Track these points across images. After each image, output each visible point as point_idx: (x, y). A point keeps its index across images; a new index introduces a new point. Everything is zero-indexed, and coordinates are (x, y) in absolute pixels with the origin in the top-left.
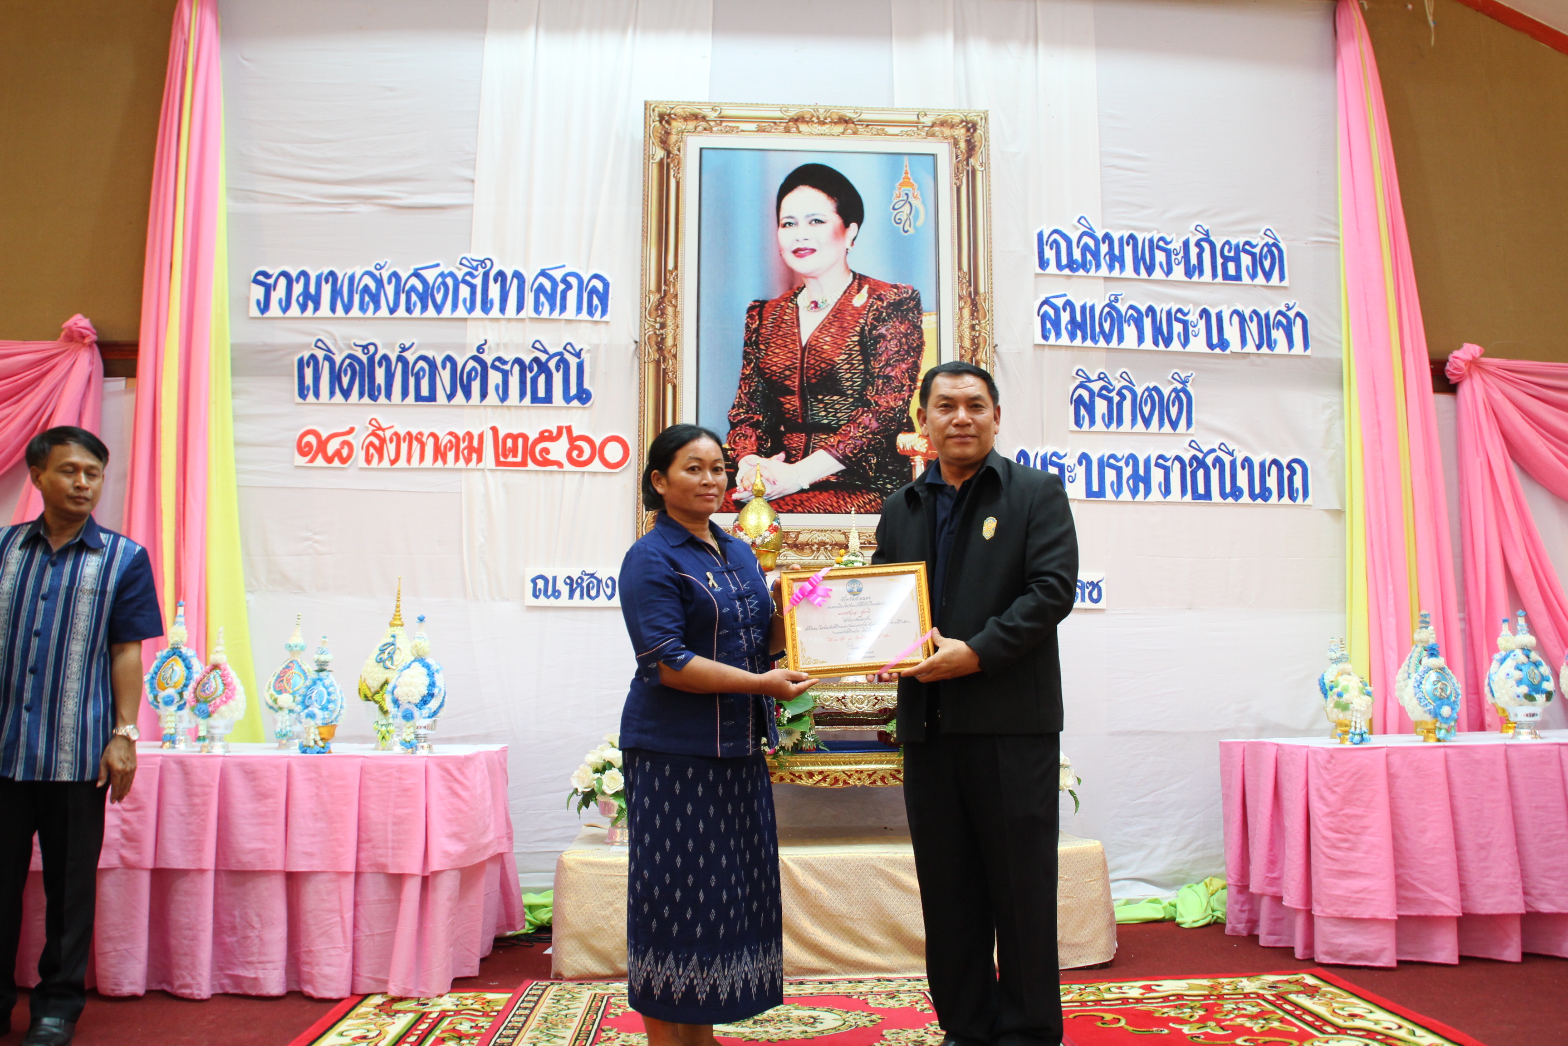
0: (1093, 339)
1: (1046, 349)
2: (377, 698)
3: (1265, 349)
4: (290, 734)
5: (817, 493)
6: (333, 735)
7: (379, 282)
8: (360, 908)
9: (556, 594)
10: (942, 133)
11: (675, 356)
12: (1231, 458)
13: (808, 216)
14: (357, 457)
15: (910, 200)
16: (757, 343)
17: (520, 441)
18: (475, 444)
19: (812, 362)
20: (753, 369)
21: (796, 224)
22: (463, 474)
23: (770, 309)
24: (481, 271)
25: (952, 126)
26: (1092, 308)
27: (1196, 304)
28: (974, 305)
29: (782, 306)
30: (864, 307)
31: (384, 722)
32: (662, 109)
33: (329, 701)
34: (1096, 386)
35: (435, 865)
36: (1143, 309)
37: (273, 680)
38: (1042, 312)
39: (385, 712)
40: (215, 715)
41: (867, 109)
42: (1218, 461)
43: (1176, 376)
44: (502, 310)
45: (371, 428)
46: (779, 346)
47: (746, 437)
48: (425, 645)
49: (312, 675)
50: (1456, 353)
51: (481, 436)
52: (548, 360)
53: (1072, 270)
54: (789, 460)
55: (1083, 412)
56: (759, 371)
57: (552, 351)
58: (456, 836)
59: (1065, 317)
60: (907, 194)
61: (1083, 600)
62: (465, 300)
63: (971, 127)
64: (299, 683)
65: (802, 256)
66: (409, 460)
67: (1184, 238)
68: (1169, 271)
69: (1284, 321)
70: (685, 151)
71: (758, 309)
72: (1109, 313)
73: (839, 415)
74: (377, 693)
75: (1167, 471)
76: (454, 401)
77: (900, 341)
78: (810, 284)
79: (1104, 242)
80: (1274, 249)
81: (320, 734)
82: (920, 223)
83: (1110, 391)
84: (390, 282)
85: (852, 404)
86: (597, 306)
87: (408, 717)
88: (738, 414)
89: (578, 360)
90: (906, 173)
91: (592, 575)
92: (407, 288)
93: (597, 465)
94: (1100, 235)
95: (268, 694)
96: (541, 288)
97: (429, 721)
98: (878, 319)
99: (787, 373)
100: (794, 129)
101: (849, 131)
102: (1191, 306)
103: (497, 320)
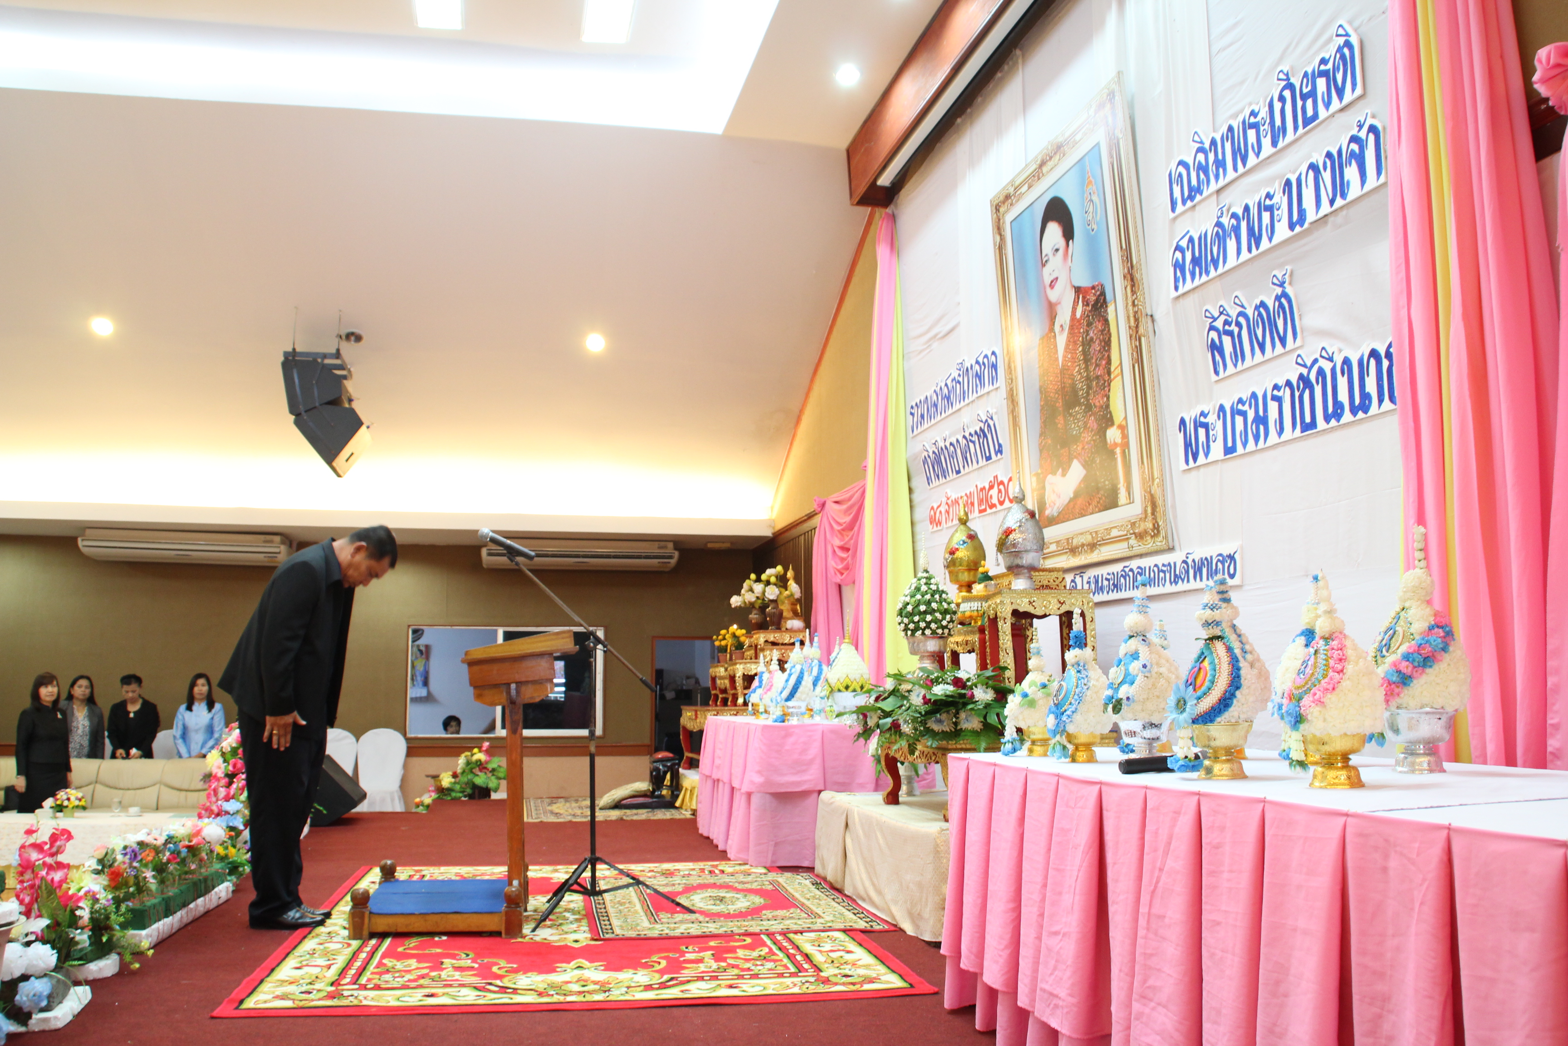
0: (1207, 270)
1: (1178, 301)
3: (1337, 203)
5: (1077, 499)
7: (937, 396)
10: (1100, 117)
11: (1018, 403)
12: (1331, 365)
13: (1052, 249)
14: (943, 521)
15: (1092, 198)
16: (1043, 376)
17: (984, 492)
18: (972, 499)
19: (1065, 380)
20: (1044, 400)
21: (1050, 259)
23: (1046, 343)
24: (962, 370)
25: (1104, 106)
26: (1205, 236)
27: (1279, 180)
28: (1132, 278)
29: (1050, 338)
30: (1081, 317)
32: (996, 202)
34: (1219, 324)
36: (1240, 213)
38: (1174, 261)
42: (1321, 372)
43: (1274, 280)
44: (968, 396)
46: (1052, 374)
47: (1046, 462)
51: (973, 494)
52: (984, 428)
53: (1192, 198)
54: (1063, 474)
55: (1218, 356)
56: (1047, 400)
57: (985, 419)
59: (1186, 256)
60: (1090, 194)
62: (959, 395)
63: (1113, 98)
65: (1053, 288)
67: (1269, 98)
68: (1259, 151)
69: (1357, 148)
71: (1041, 345)
72: (1214, 234)
73: (1080, 424)
75: (1280, 402)
76: (965, 470)
77: (1099, 338)
78: (1059, 310)
79: (1210, 151)
80: (1345, 50)
82: (1099, 216)
83: (1230, 324)
84: (940, 394)
85: (1086, 410)
88: (1042, 443)
89: (993, 423)
90: (1088, 174)
94: (1207, 145)
96: (977, 373)
98: (1088, 324)
99: (1057, 396)
100: (1040, 175)
101: (1062, 155)
102: (1275, 185)
103: (968, 404)
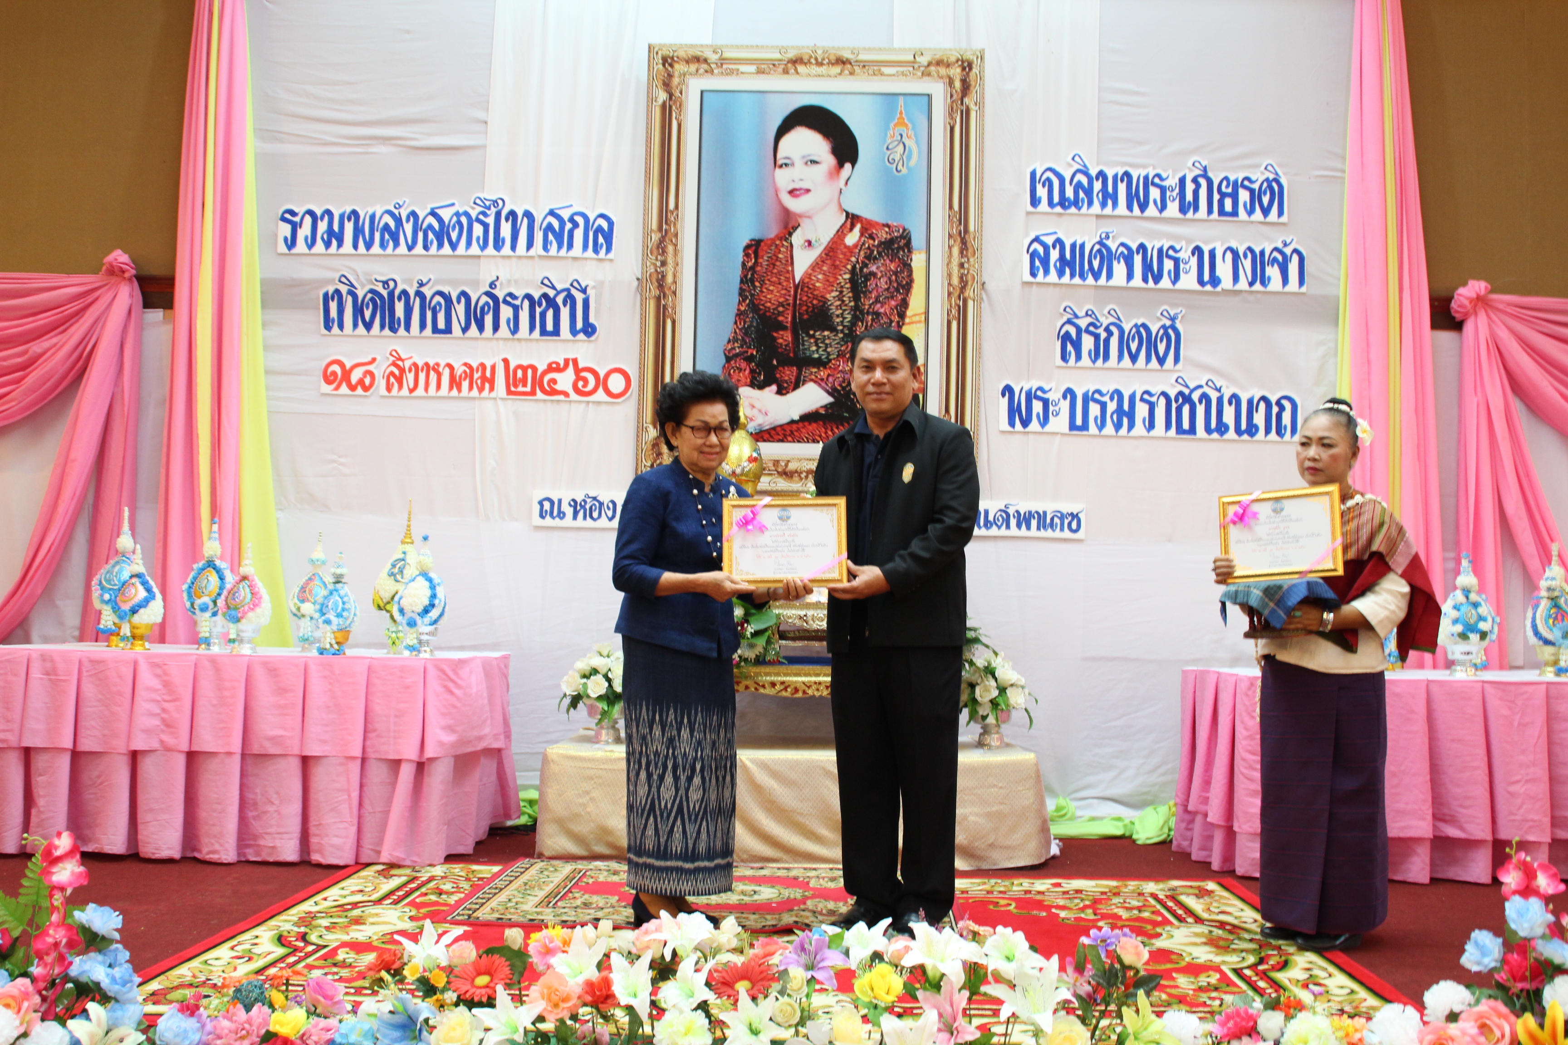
0: (1082, 276)
1: (1034, 287)
2: (388, 607)
3: (1258, 286)
4: (311, 639)
5: (806, 424)
6: (347, 639)
7: (398, 221)
8: (365, 789)
9: (561, 515)
10: (938, 72)
11: (675, 293)
12: (1218, 394)
13: (804, 157)
14: (378, 386)
15: (905, 139)
16: (752, 281)
17: (530, 372)
18: (488, 374)
19: (805, 298)
20: (748, 305)
21: (793, 164)
22: (477, 402)
23: (765, 248)
24: (493, 210)
25: (948, 65)
26: (1082, 246)
27: (1189, 241)
28: (964, 242)
29: (777, 246)
30: (856, 246)
31: (394, 629)
32: (665, 52)
33: (343, 610)
34: (1083, 323)
35: (430, 753)
36: (1134, 247)
37: (297, 590)
38: (1031, 250)
39: (395, 621)
40: (244, 621)
41: (865, 49)
42: (1205, 397)
43: (1165, 313)
44: (513, 247)
45: (392, 359)
46: (773, 283)
47: (740, 370)
48: (428, 561)
49: (331, 587)
50: (1461, 291)
51: (493, 368)
52: (556, 296)
53: (1063, 207)
54: (780, 392)
55: (1069, 347)
56: (754, 307)
57: (559, 287)
58: (450, 729)
59: (1054, 255)
60: (901, 136)
61: (1062, 529)
62: (478, 239)
63: (967, 66)
64: (320, 593)
65: (797, 196)
66: (426, 389)
67: (1180, 175)
68: (1163, 207)
69: (1280, 258)
70: (687, 93)
71: (754, 247)
72: (1099, 251)
73: (829, 350)
74: (388, 603)
75: (1152, 407)
76: (469, 334)
77: (890, 279)
78: (805, 224)
79: (1097, 179)
80: (1274, 185)
81: (335, 638)
82: (912, 163)
83: (1096, 327)
84: (408, 220)
85: (842, 339)
86: (602, 245)
87: (412, 624)
88: (734, 348)
89: (583, 296)
90: (901, 113)
91: (595, 499)
92: (424, 226)
93: (601, 395)
94: (1093, 172)
95: (292, 603)
96: (550, 227)
97: (430, 629)
98: (869, 257)
99: (781, 309)
100: (792, 71)
101: (847, 72)
102: (1183, 243)
103: (509, 257)
